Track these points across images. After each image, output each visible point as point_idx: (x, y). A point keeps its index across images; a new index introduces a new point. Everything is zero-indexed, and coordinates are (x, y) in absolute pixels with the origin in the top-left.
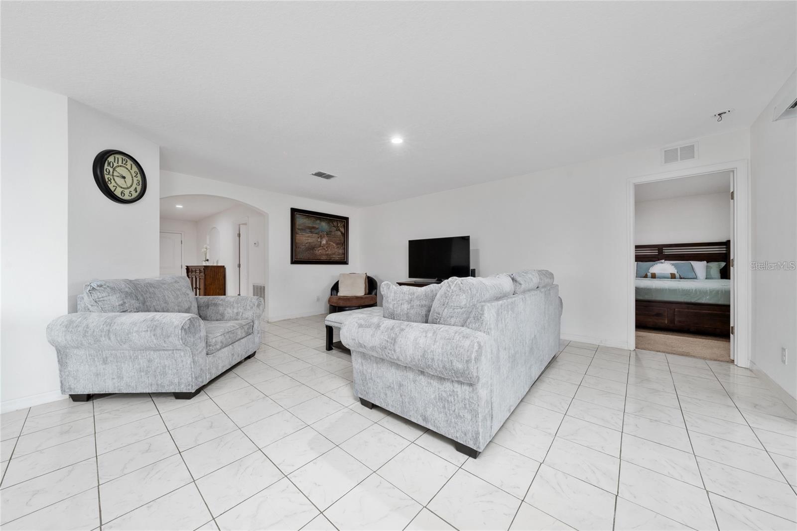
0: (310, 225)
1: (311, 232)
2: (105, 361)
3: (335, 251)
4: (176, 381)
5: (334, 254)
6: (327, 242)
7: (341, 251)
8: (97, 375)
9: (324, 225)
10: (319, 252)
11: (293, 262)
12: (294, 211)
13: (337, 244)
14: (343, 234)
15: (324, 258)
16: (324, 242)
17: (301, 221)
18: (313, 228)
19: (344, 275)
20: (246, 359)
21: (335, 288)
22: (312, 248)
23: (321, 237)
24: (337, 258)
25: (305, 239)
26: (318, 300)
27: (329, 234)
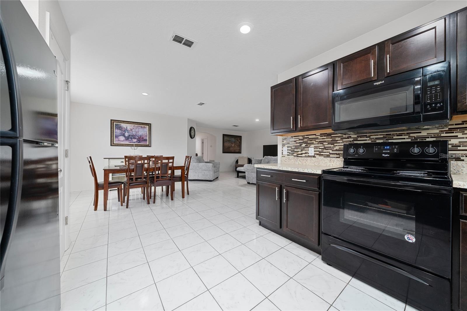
0: (229, 140)
1: (229, 142)
2: (196, 173)
3: (237, 149)
4: (209, 177)
5: (236, 150)
6: (234, 145)
7: (239, 149)
8: (194, 175)
9: (233, 139)
10: (231, 149)
11: (223, 152)
12: (224, 135)
13: (238, 146)
14: (240, 142)
15: (233, 151)
16: (233, 145)
17: (226, 138)
18: (230, 140)
19: (240, 157)
20: (216, 178)
21: (237, 162)
22: (229, 148)
23: (232, 144)
24: (237, 151)
25: (227, 144)
26: (231, 166)
27: (235, 142)
